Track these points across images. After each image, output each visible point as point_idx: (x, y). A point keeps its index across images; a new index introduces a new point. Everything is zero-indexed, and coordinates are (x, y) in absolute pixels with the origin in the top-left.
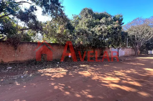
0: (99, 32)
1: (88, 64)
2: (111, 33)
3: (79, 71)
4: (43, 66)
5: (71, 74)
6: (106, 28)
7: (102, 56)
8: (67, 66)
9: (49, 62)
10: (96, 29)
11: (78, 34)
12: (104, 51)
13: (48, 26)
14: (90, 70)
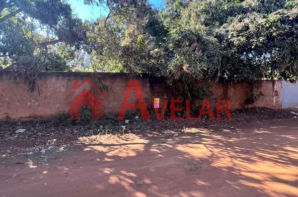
0: (238, 36)
1: (206, 126)
2: (278, 35)
3: (179, 144)
4: (91, 129)
5: (157, 149)
6: (261, 21)
7: (250, 106)
8: (148, 131)
9: (106, 119)
10: (230, 28)
11: (178, 44)
12: (256, 92)
13: (99, 30)
14: (210, 141)
